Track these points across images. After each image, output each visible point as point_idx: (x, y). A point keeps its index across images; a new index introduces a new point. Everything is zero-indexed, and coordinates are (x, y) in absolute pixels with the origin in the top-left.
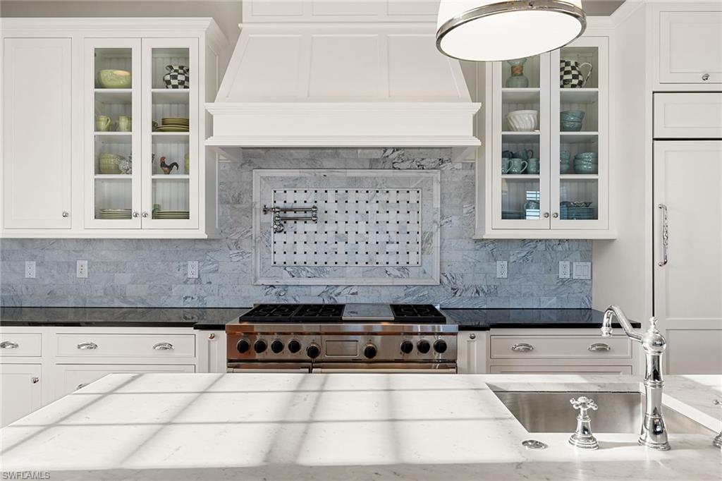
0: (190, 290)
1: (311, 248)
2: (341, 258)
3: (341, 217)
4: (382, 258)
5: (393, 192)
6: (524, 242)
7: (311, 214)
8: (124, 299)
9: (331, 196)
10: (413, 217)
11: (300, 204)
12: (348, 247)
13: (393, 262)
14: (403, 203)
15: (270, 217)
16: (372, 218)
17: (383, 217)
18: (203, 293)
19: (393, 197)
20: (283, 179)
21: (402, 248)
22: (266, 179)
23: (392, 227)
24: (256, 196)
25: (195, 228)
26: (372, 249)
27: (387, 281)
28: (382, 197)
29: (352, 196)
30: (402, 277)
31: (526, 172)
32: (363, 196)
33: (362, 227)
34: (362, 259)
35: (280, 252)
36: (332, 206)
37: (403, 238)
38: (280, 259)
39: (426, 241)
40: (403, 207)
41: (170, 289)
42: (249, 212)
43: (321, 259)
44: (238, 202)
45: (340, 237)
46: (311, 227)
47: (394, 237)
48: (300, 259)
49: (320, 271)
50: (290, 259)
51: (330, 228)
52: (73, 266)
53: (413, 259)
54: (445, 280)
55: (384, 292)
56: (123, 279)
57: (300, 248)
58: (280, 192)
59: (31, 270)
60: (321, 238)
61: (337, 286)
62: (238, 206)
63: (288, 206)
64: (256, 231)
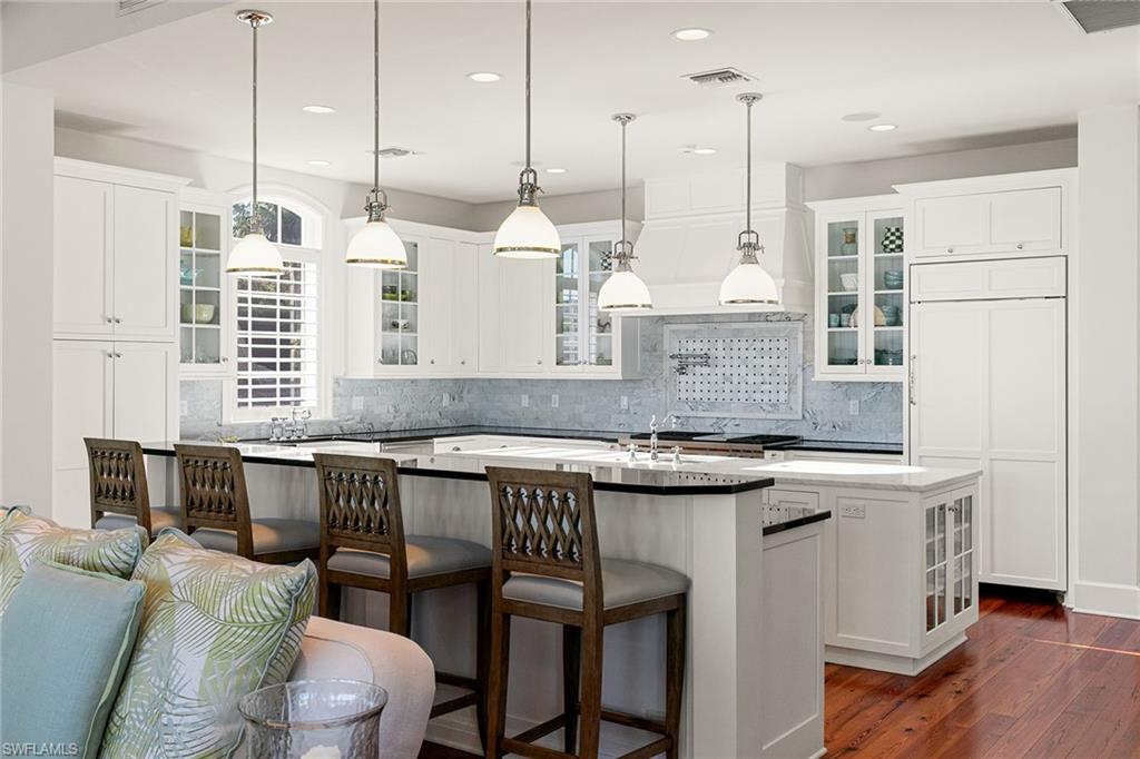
0: (623, 418)
1: (706, 387)
2: (728, 396)
3: (727, 362)
4: (758, 396)
5: (766, 341)
6: (874, 384)
7: (705, 360)
8: (581, 424)
9: (720, 345)
10: (782, 362)
11: (698, 352)
12: (733, 387)
13: (766, 400)
14: (774, 350)
15: (676, 363)
16: (751, 362)
17: (759, 362)
18: (631, 422)
19: (766, 345)
20: (685, 331)
21: (773, 388)
22: (674, 331)
23: (766, 371)
24: (666, 346)
25: (614, 372)
26: (751, 388)
27: (762, 415)
28: (758, 345)
29: (735, 345)
30: (773, 412)
31: (840, 326)
32: (743, 344)
33: (743, 370)
34: (742, 396)
35: (683, 390)
36: (720, 353)
37: (774, 379)
38: (683, 395)
39: (791, 383)
40: (775, 353)
41: (610, 417)
42: (660, 358)
43: (713, 396)
44: (655, 350)
45: (727, 379)
46: (705, 370)
47: (768, 379)
48: (698, 395)
49: (712, 405)
50: (691, 395)
51: (719, 370)
52: (549, 398)
53: (783, 397)
54: (807, 415)
55: (760, 424)
56: (581, 409)
57: (698, 387)
58: (683, 342)
59: (525, 401)
60: (713, 379)
61: (724, 419)
62: (654, 354)
63: (689, 353)
64: (666, 373)
